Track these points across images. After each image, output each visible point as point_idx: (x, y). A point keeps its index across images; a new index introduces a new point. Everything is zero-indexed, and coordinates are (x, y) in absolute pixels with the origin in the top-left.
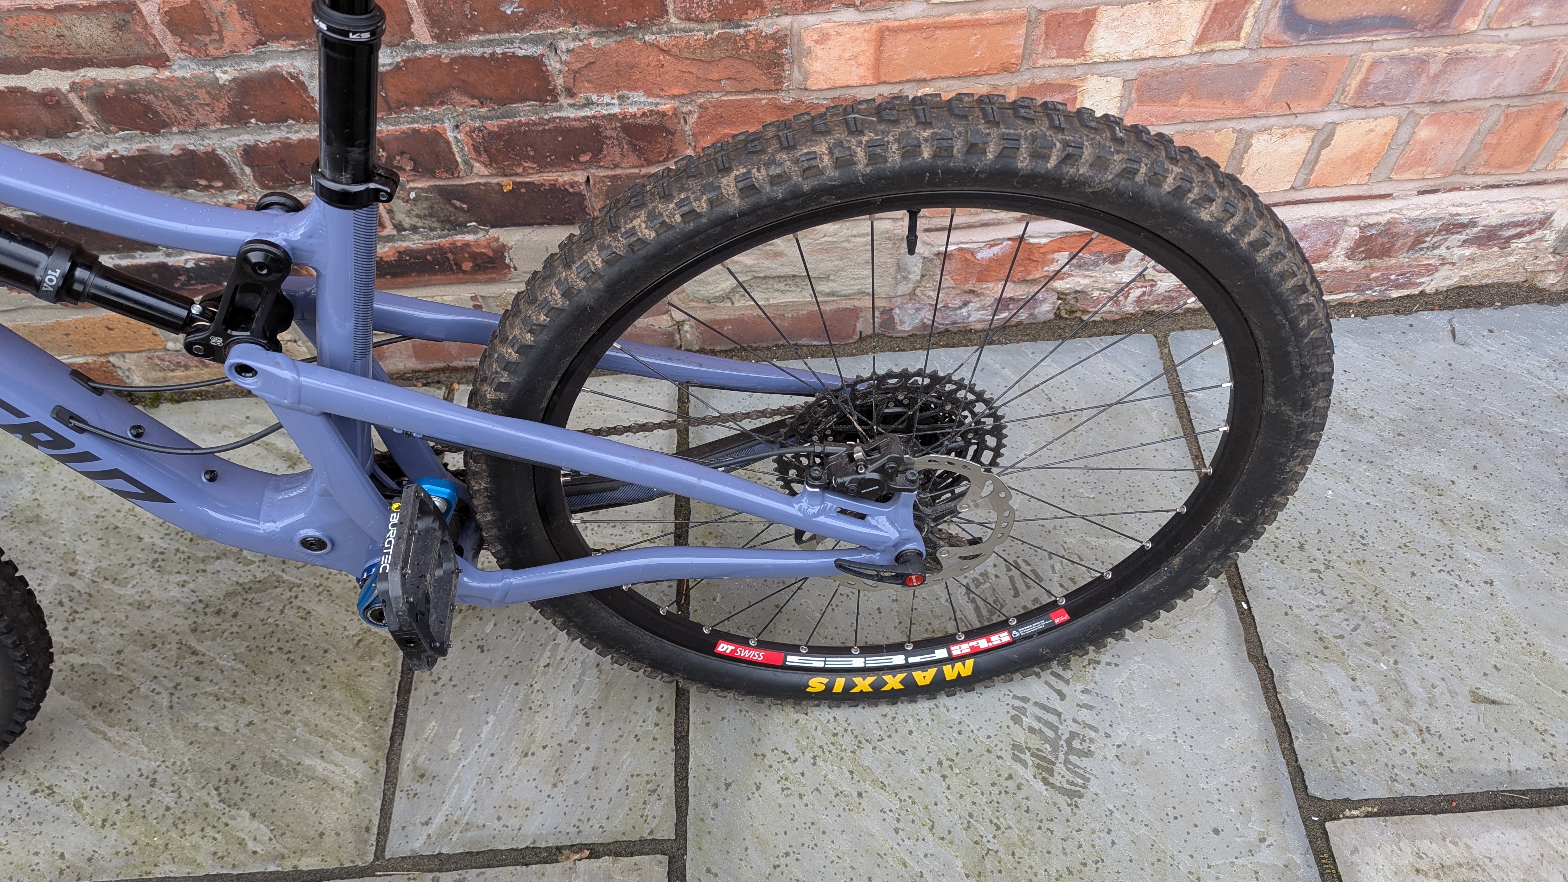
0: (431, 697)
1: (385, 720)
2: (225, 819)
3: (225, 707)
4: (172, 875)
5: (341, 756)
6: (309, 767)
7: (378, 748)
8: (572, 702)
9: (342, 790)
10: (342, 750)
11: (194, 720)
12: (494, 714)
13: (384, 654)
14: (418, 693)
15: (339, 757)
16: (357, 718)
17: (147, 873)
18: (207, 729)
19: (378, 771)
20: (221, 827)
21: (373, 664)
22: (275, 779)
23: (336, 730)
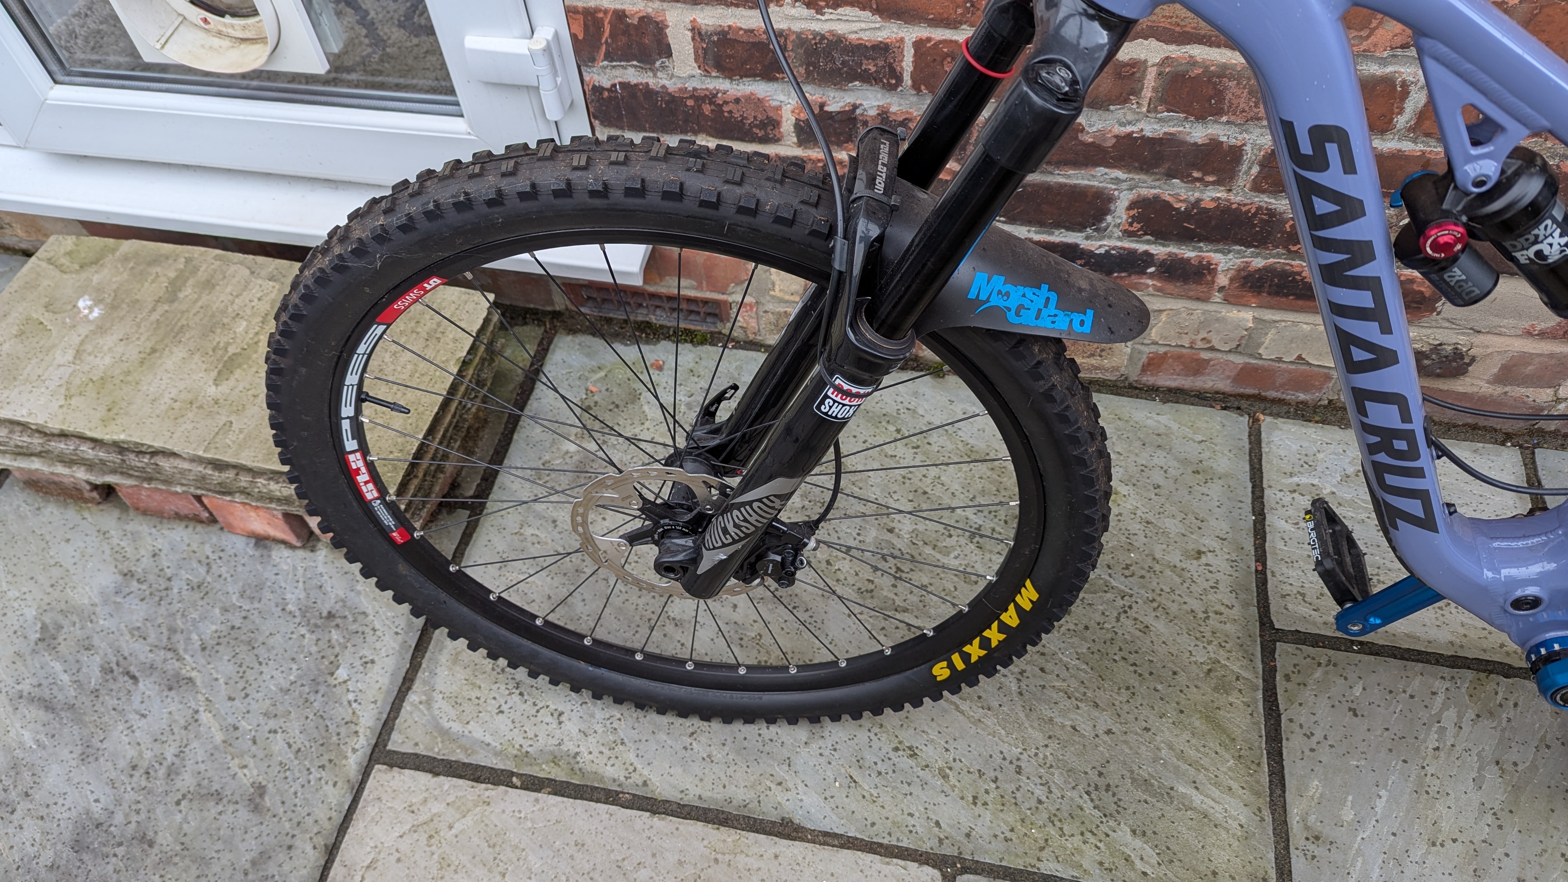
0: (1307, 752)
1: (1259, 764)
2: (1103, 828)
3: (1078, 708)
4: (1059, 875)
5: (1218, 792)
6: (1184, 796)
7: (1258, 794)
8: (1476, 797)
9: (1227, 830)
10: (1217, 785)
11: (1049, 714)
12: (1385, 786)
13: (1240, 691)
14: (1290, 744)
15: (1216, 793)
16: (1227, 756)
17: (1032, 867)
18: (1063, 726)
19: (1262, 820)
20: (1103, 837)
21: (1231, 699)
22: (1149, 799)
23: (1205, 761)
